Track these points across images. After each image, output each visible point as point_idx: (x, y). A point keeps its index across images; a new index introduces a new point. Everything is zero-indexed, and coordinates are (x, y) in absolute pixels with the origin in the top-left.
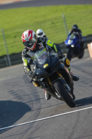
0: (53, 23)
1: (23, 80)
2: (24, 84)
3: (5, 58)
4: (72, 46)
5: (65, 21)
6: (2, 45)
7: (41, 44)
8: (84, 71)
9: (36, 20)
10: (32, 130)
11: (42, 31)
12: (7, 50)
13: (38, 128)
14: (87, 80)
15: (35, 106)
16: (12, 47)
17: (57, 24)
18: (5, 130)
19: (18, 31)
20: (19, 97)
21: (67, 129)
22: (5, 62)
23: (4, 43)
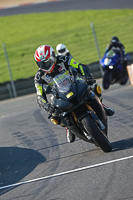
0: (77, 35)
1: (34, 118)
2: (35, 123)
3: (8, 86)
4: (111, 67)
5: (95, 33)
6: (3, 68)
7: (62, 65)
8: (121, 105)
9: (53, 31)
10: (47, 189)
11: (64, 47)
12: (11, 75)
13: (55, 187)
14: (126, 117)
15: (51, 155)
16: (19, 69)
17: (83, 37)
18: (8, 190)
19: (26, 46)
20: (28, 142)
21: (98, 188)
22: (7, 92)
23: (6, 64)
